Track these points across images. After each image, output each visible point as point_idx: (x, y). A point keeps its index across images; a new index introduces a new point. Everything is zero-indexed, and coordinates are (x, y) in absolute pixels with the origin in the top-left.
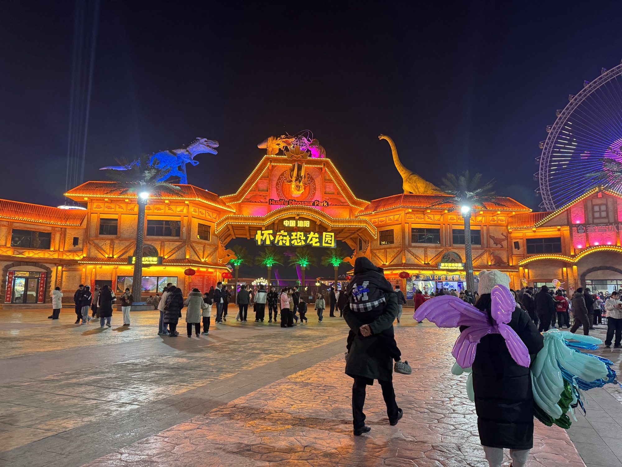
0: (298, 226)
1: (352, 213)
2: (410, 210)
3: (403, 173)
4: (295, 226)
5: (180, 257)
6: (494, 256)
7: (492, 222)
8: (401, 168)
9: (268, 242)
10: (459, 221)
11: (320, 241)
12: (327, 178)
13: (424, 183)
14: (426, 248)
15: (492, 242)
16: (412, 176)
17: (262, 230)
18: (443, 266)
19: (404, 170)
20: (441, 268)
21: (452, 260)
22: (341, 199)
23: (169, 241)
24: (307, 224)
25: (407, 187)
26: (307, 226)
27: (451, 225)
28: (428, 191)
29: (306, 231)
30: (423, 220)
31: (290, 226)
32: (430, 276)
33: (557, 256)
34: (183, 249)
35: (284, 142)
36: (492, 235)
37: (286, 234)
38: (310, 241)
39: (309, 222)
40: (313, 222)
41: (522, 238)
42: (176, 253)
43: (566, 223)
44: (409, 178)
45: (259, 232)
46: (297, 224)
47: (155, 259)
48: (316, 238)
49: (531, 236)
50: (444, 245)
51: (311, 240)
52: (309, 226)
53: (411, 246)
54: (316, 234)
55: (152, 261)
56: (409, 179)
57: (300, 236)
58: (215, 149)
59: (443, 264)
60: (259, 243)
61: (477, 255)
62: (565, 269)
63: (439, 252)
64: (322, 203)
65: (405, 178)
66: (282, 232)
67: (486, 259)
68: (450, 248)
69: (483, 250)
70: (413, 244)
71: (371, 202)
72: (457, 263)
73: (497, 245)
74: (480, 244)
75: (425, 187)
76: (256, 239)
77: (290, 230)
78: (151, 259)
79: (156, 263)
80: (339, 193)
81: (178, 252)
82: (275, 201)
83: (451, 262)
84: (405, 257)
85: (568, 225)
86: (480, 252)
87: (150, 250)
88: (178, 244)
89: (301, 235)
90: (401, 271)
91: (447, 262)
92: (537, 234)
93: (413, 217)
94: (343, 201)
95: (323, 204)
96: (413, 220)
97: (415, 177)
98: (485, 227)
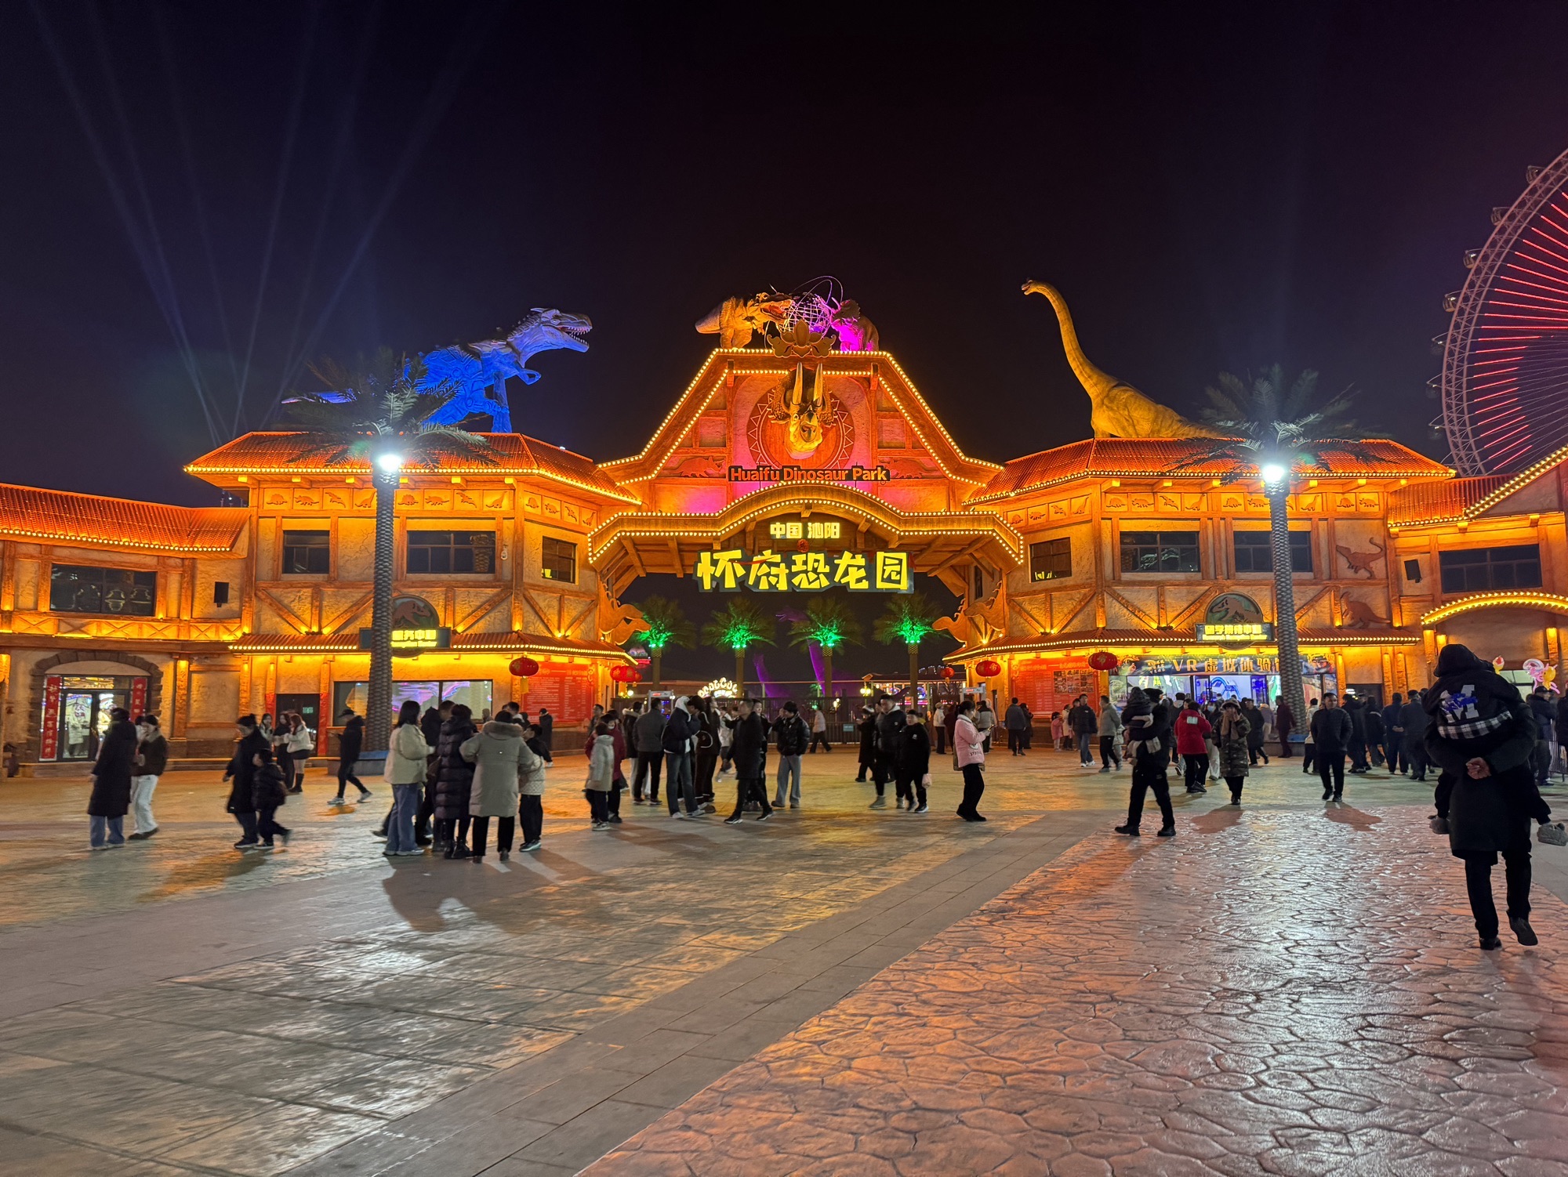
0: (809, 537)
1: (954, 496)
2: (1116, 484)
3: (1091, 384)
4: (800, 537)
5: (498, 629)
6: (1349, 603)
7: (1342, 509)
8: (1087, 369)
9: (730, 583)
10: (1251, 508)
11: (871, 575)
12: (885, 404)
13: (1149, 410)
14: (1161, 585)
15: (1342, 563)
16: (1115, 391)
17: (713, 552)
18: (1210, 632)
19: (1095, 377)
20: (1205, 637)
21: (1233, 617)
22: (923, 460)
23: (466, 585)
24: (833, 531)
25: (1103, 423)
26: (833, 537)
27: (1229, 520)
28: (1163, 430)
29: (831, 550)
30: (1151, 508)
31: (789, 536)
32: (1175, 661)
33: (1531, 597)
34: (504, 605)
35: (765, 310)
36: (1342, 544)
37: (777, 558)
38: (842, 577)
39: (838, 525)
40: (848, 526)
41: (1426, 549)
42: (487, 618)
43: (1555, 504)
44: (1107, 396)
45: (705, 556)
46: (805, 531)
47: (431, 634)
48: (859, 567)
49: (1452, 545)
50: (1212, 576)
51: (846, 574)
52: (838, 536)
53: (1120, 582)
54: (859, 556)
55: (424, 640)
56: (1108, 399)
57: (816, 565)
58: (582, 336)
59: (1209, 629)
60: (707, 585)
61: (1303, 602)
62: (1552, 632)
63: (1196, 595)
64: (873, 473)
65: (1098, 396)
66: (767, 553)
67: (1327, 610)
68: (1229, 582)
69: (1320, 587)
70: (1127, 576)
71: (1005, 466)
72: (1250, 622)
73: (1356, 572)
74: (1311, 571)
75: (1155, 420)
76: (699, 575)
77: (788, 549)
78: (420, 634)
79: (433, 644)
80: (917, 445)
81: (492, 614)
82: (746, 471)
83: (1233, 621)
84: (1104, 612)
85: (1560, 510)
86: (1311, 591)
87: (415, 610)
88: (490, 592)
89: (817, 561)
90: (1092, 651)
91: (1221, 621)
92: (1469, 537)
93: (1125, 502)
94: (930, 466)
95: (876, 475)
96: (1124, 509)
97: (1124, 395)
98: (1323, 525)
